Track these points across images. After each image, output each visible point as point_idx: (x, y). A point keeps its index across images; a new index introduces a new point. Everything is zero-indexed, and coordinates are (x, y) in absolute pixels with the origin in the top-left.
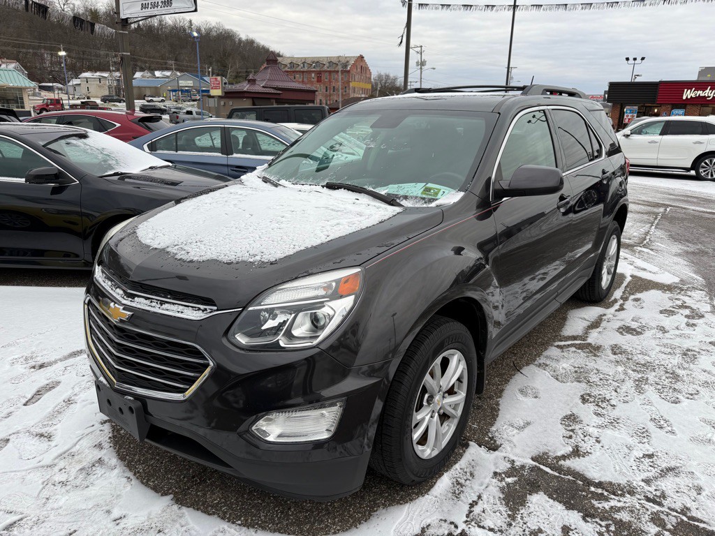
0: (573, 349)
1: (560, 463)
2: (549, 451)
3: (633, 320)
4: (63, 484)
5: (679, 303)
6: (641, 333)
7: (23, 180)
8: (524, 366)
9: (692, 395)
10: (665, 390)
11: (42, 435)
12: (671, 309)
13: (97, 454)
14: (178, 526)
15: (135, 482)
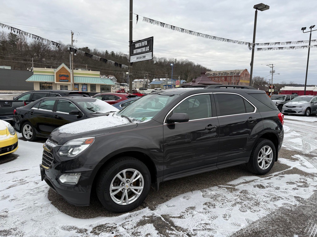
0: (225, 188)
1: (170, 218)
2: (171, 214)
3: (267, 183)
4: (31, 194)
5: (302, 180)
6: (265, 188)
7: (68, 113)
8: (196, 190)
9: (255, 211)
10: (246, 207)
11: (36, 183)
12: (295, 182)
13: (45, 189)
14: (46, 208)
15: (47, 197)
